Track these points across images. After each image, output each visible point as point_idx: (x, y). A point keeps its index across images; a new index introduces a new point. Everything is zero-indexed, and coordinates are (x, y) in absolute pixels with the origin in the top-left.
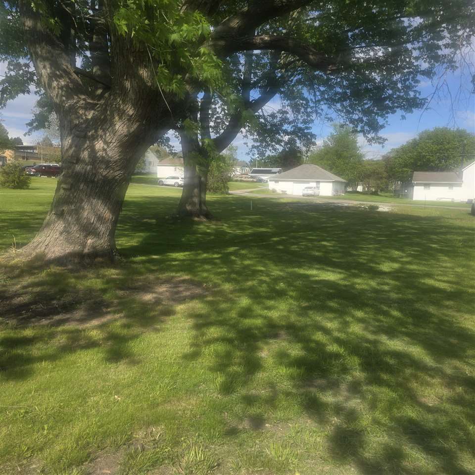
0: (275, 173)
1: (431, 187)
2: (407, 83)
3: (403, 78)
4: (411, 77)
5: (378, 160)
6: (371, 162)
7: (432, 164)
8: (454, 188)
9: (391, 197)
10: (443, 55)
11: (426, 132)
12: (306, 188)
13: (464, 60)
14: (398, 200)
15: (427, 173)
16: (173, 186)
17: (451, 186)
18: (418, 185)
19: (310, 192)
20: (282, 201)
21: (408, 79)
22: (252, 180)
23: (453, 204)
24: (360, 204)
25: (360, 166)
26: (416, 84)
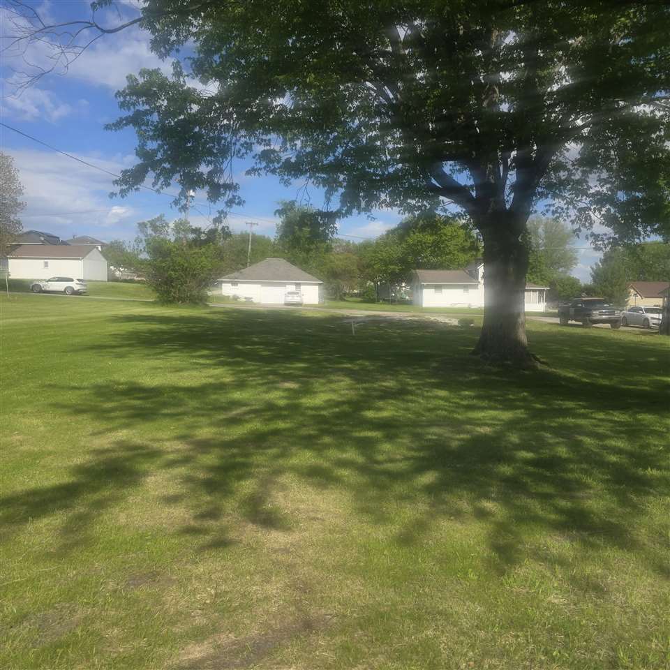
1: (443, 290)
16: (64, 292)
17: (466, 288)
18: (428, 287)
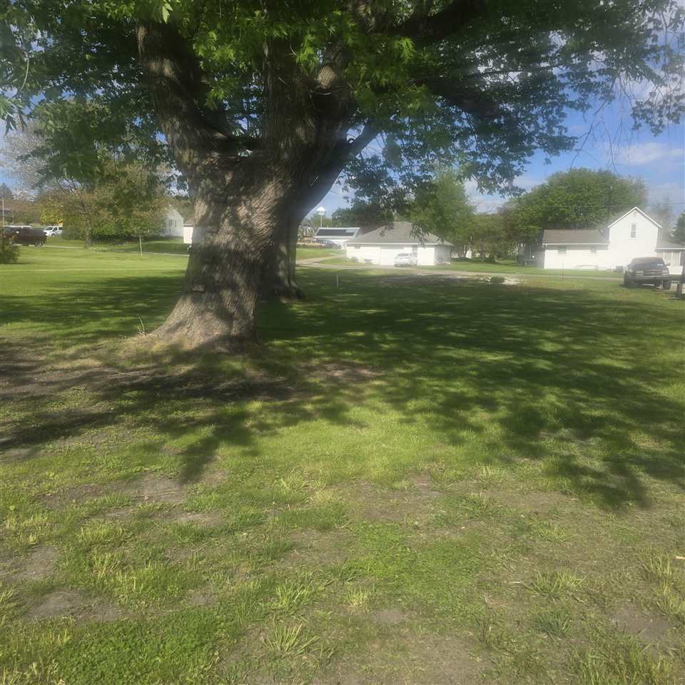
0: (351, 234)
2: (550, 116)
3: (545, 111)
4: (555, 109)
5: (493, 214)
6: (484, 217)
7: (567, 219)
8: (598, 251)
9: (513, 265)
10: (596, 83)
11: (557, 174)
12: (399, 255)
13: (624, 90)
14: (523, 269)
15: (561, 232)
17: (593, 248)
18: (550, 248)
19: (405, 260)
20: (373, 273)
21: (551, 112)
22: (319, 244)
23: (596, 273)
24: (477, 276)
25: (470, 223)
26: (561, 119)
